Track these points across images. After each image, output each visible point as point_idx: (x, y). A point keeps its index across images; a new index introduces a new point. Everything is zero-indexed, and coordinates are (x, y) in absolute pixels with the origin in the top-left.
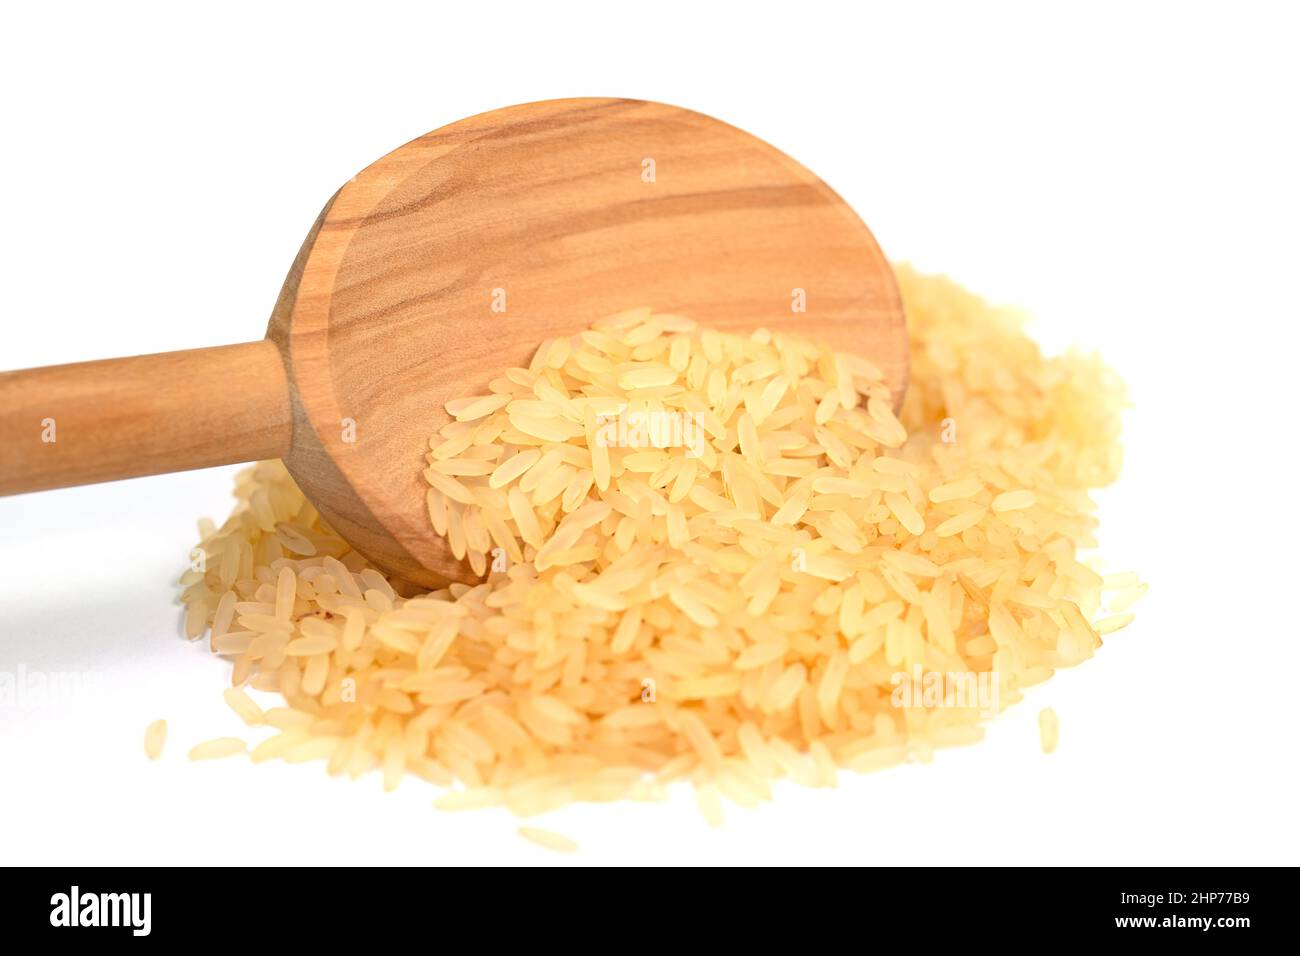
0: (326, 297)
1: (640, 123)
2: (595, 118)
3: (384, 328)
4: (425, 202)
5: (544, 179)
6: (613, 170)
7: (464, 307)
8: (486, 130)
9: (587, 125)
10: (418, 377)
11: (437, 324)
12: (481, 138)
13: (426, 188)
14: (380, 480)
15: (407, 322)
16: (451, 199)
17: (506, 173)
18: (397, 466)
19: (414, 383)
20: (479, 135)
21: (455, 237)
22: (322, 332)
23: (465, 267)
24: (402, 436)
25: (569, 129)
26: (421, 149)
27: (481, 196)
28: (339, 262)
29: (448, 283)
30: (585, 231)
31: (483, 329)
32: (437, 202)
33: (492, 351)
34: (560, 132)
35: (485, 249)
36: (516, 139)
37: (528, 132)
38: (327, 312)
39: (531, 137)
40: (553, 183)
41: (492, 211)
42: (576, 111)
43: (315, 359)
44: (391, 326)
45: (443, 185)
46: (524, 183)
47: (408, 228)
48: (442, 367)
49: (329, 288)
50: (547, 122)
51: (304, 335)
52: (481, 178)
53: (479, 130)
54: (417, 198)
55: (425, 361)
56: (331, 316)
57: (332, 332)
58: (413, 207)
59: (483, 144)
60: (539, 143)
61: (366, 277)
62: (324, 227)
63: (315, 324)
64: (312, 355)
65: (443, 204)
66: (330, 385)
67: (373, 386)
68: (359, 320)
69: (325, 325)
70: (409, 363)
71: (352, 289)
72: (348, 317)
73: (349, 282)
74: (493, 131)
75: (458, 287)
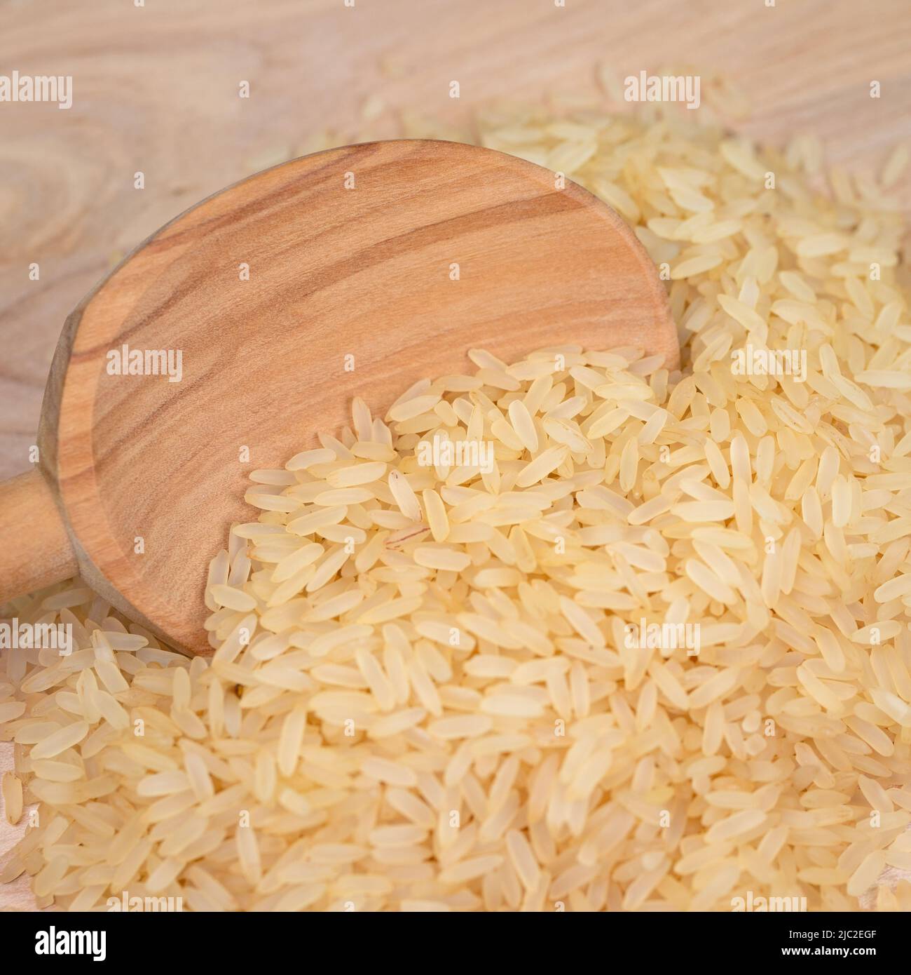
0: (86, 435)
1: (375, 169)
2: (327, 178)
3: (149, 438)
4: (167, 305)
5: (284, 246)
6: (354, 219)
7: (225, 387)
8: (218, 219)
9: (322, 186)
10: (190, 473)
11: (201, 413)
12: (214, 229)
13: (167, 291)
14: (168, 602)
15: (170, 422)
16: (194, 292)
17: (245, 252)
18: (183, 578)
19: (188, 481)
20: (213, 225)
21: (205, 325)
22: (89, 471)
23: (220, 350)
24: (184, 543)
25: (304, 194)
26: (155, 255)
27: (224, 279)
28: (93, 396)
29: (205, 370)
30: (335, 282)
31: (247, 404)
32: (180, 299)
33: (259, 424)
34: (294, 200)
35: (237, 327)
36: (251, 219)
37: (261, 209)
38: (90, 450)
39: (265, 213)
40: (293, 247)
41: (238, 289)
42: (305, 176)
43: (87, 500)
44: (156, 434)
45: (183, 283)
46: (264, 256)
47: (156, 334)
48: (212, 455)
49: (88, 426)
50: (280, 194)
51: (72, 478)
52: (221, 263)
53: (210, 221)
54: (158, 304)
55: (194, 455)
56: (95, 452)
57: (99, 467)
58: (157, 313)
59: (217, 233)
60: (275, 215)
61: (123, 395)
62: (73, 359)
63: (80, 465)
64: (82, 497)
65: (187, 299)
66: (106, 522)
67: (148, 501)
68: (123, 441)
69: (91, 463)
70: (179, 462)
71: (111, 413)
72: (111, 444)
73: (108, 408)
74: (225, 218)
75: (216, 371)
